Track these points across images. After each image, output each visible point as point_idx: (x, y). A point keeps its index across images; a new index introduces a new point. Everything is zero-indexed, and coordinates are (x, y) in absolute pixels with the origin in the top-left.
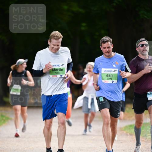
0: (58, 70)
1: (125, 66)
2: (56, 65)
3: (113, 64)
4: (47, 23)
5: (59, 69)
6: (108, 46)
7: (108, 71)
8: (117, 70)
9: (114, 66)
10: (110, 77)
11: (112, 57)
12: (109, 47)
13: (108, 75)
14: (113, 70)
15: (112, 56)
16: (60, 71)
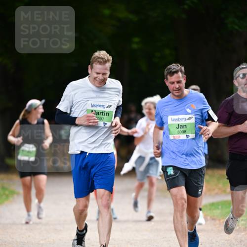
0: (101, 114)
1: (208, 111)
2: (97, 106)
3: (187, 108)
4: (76, 38)
5: (103, 112)
6: (178, 80)
7: (178, 119)
8: (193, 116)
9: (189, 110)
10: (182, 129)
11: (186, 96)
12: (179, 82)
13: (179, 126)
14: (187, 116)
15: (184, 95)
16: (103, 116)
